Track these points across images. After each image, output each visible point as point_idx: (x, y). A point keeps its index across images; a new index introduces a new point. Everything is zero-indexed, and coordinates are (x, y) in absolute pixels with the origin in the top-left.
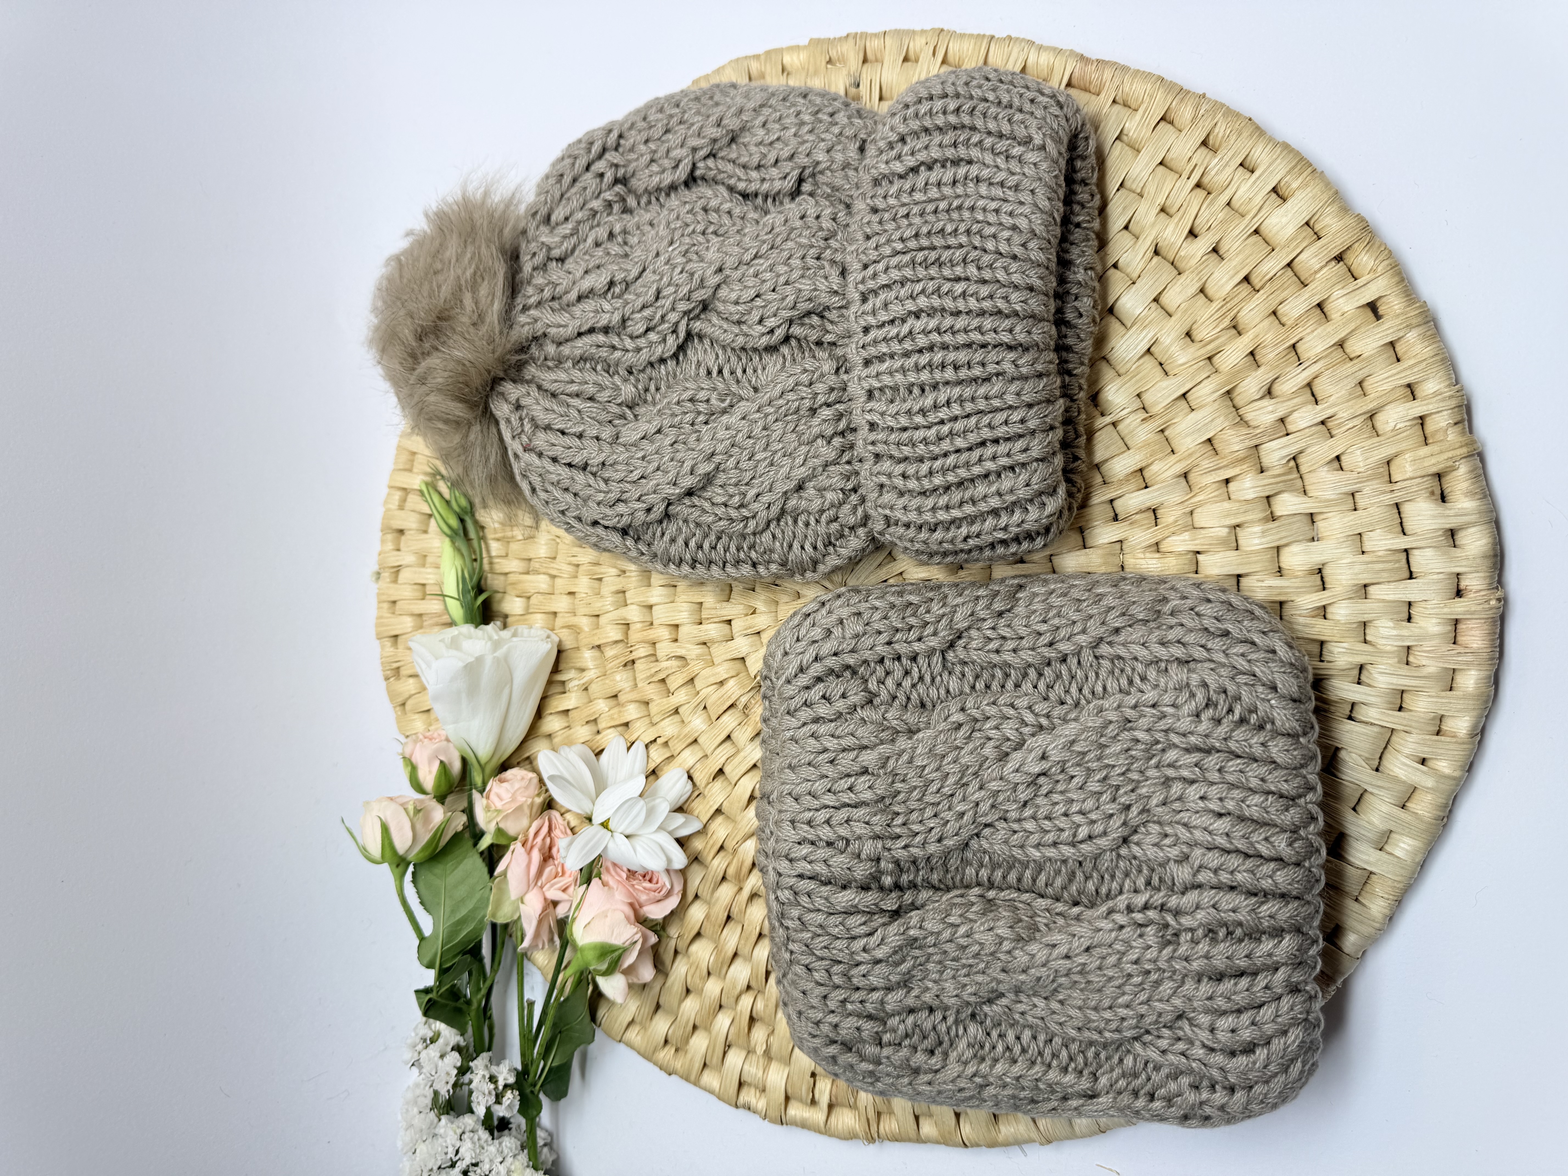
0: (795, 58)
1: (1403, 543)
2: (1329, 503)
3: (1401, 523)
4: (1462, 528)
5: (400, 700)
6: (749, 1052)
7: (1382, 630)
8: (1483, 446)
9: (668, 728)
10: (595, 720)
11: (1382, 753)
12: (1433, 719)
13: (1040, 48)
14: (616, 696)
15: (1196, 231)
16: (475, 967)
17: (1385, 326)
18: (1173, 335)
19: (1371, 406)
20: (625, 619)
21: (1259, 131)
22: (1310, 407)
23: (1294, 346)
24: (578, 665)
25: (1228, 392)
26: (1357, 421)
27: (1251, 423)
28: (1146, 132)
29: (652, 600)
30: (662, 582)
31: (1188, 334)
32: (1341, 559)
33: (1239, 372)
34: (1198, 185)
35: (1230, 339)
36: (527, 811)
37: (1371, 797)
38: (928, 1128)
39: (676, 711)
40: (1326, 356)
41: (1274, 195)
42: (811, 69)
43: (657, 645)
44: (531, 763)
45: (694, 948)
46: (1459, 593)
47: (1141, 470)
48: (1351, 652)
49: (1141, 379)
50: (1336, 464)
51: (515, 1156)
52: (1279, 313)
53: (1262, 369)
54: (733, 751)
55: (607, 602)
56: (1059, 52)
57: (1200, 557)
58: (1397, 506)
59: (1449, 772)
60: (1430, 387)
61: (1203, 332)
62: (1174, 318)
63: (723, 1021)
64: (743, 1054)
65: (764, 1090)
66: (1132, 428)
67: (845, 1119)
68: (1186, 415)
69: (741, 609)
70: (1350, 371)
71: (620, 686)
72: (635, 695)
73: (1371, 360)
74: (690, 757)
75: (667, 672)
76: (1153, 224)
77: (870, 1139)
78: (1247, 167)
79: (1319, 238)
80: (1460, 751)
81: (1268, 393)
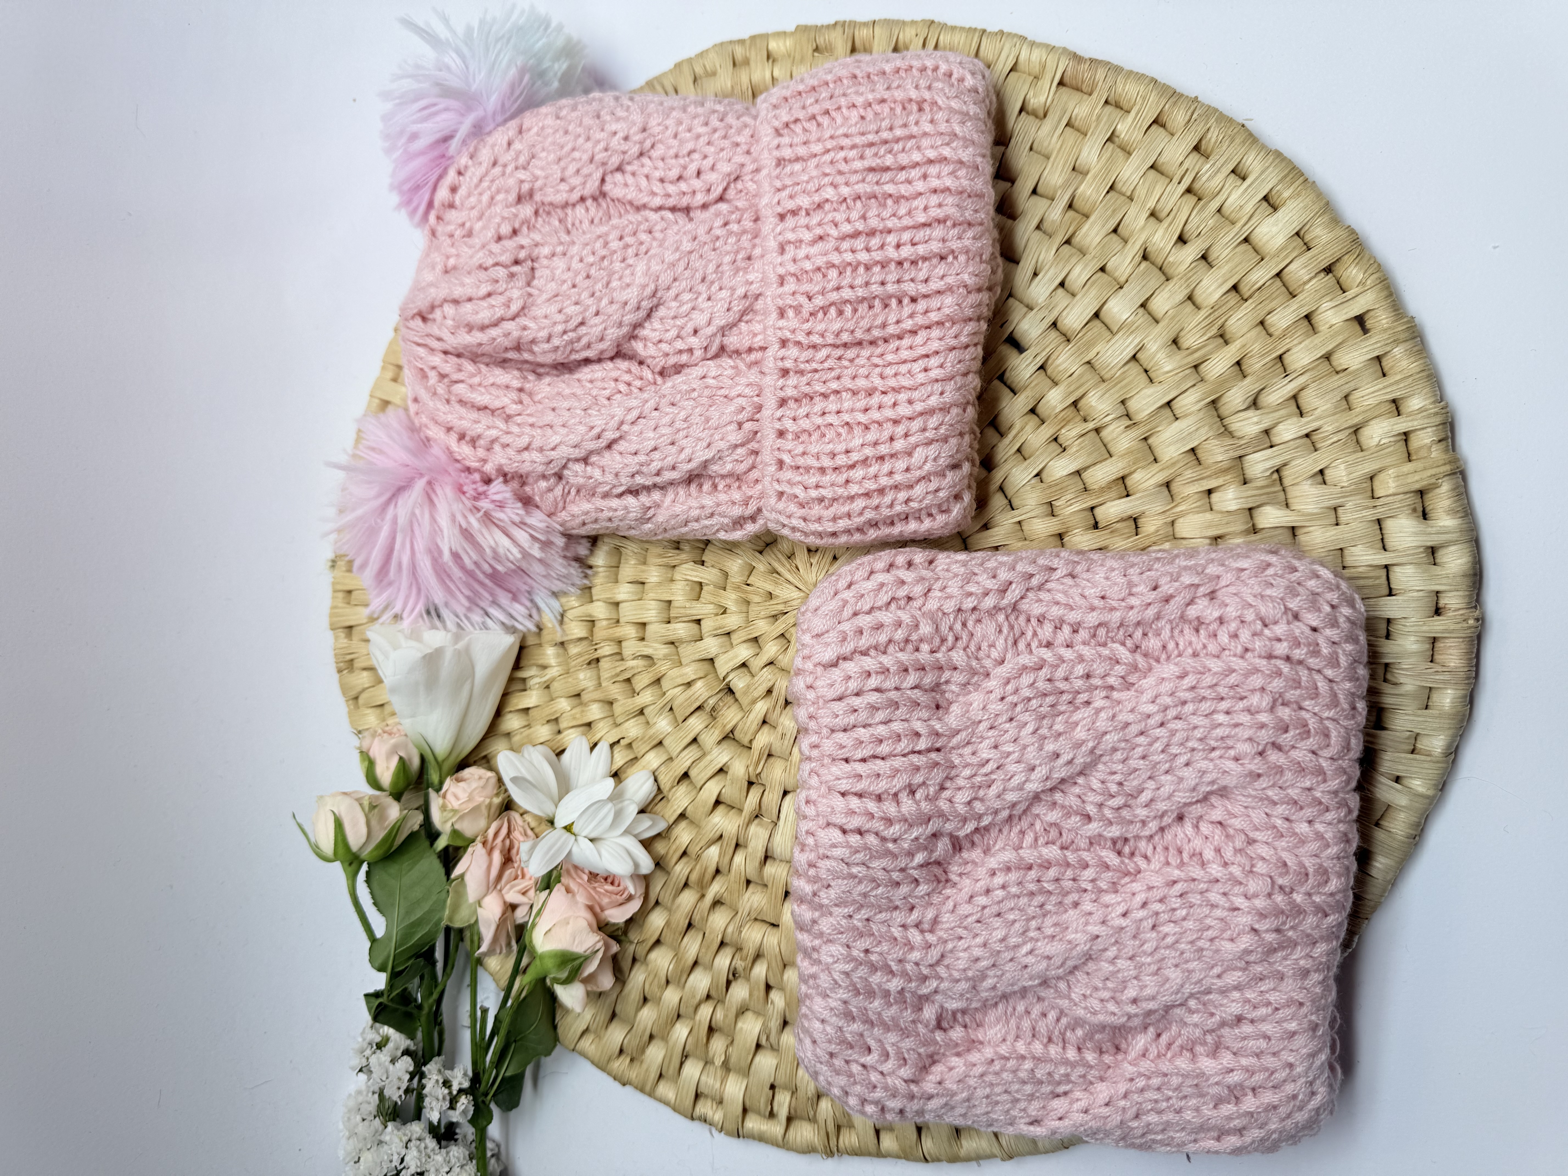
0: (781, 44)
1: (1383, 559)
2: (1313, 517)
3: (1382, 539)
4: (1442, 546)
5: (353, 693)
6: (706, 1063)
8: (1465, 463)
9: (632, 729)
10: (556, 720)
12: (1409, 737)
13: (1033, 44)
14: (579, 695)
15: (1186, 237)
16: (426, 971)
17: (1373, 341)
18: (1160, 342)
19: (1356, 421)
20: (590, 616)
21: (1251, 139)
22: (1295, 419)
23: (1280, 357)
24: (540, 662)
25: (1213, 402)
26: (1342, 436)
27: (1236, 434)
28: (1138, 135)
29: (620, 597)
30: (631, 579)
31: (1175, 342)
33: (1225, 381)
34: (1189, 191)
35: (1218, 348)
36: (484, 811)
38: (888, 1142)
39: (641, 712)
40: (1312, 369)
41: (1265, 204)
42: (798, 57)
43: (624, 644)
44: (488, 762)
45: (653, 955)
46: (1438, 611)
47: (1123, 478)
49: (1126, 386)
50: (1320, 478)
51: (462, 1166)
52: (1266, 324)
53: (1248, 380)
54: (699, 753)
55: (572, 599)
56: (1051, 49)
58: (1379, 521)
59: (1421, 790)
60: (1415, 403)
61: (1190, 340)
62: (1161, 325)
63: (681, 1032)
64: (701, 1065)
65: (721, 1102)
66: (1115, 435)
67: (804, 1132)
68: (1170, 424)
69: (710, 609)
70: (1336, 384)
71: (583, 684)
72: (599, 695)
73: (1357, 374)
74: (653, 760)
75: (633, 672)
76: (1143, 229)
77: (828, 1153)
78: (1239, 174)
79: (1309, 249)
80: (1434, 771)
81: (1254, 404)
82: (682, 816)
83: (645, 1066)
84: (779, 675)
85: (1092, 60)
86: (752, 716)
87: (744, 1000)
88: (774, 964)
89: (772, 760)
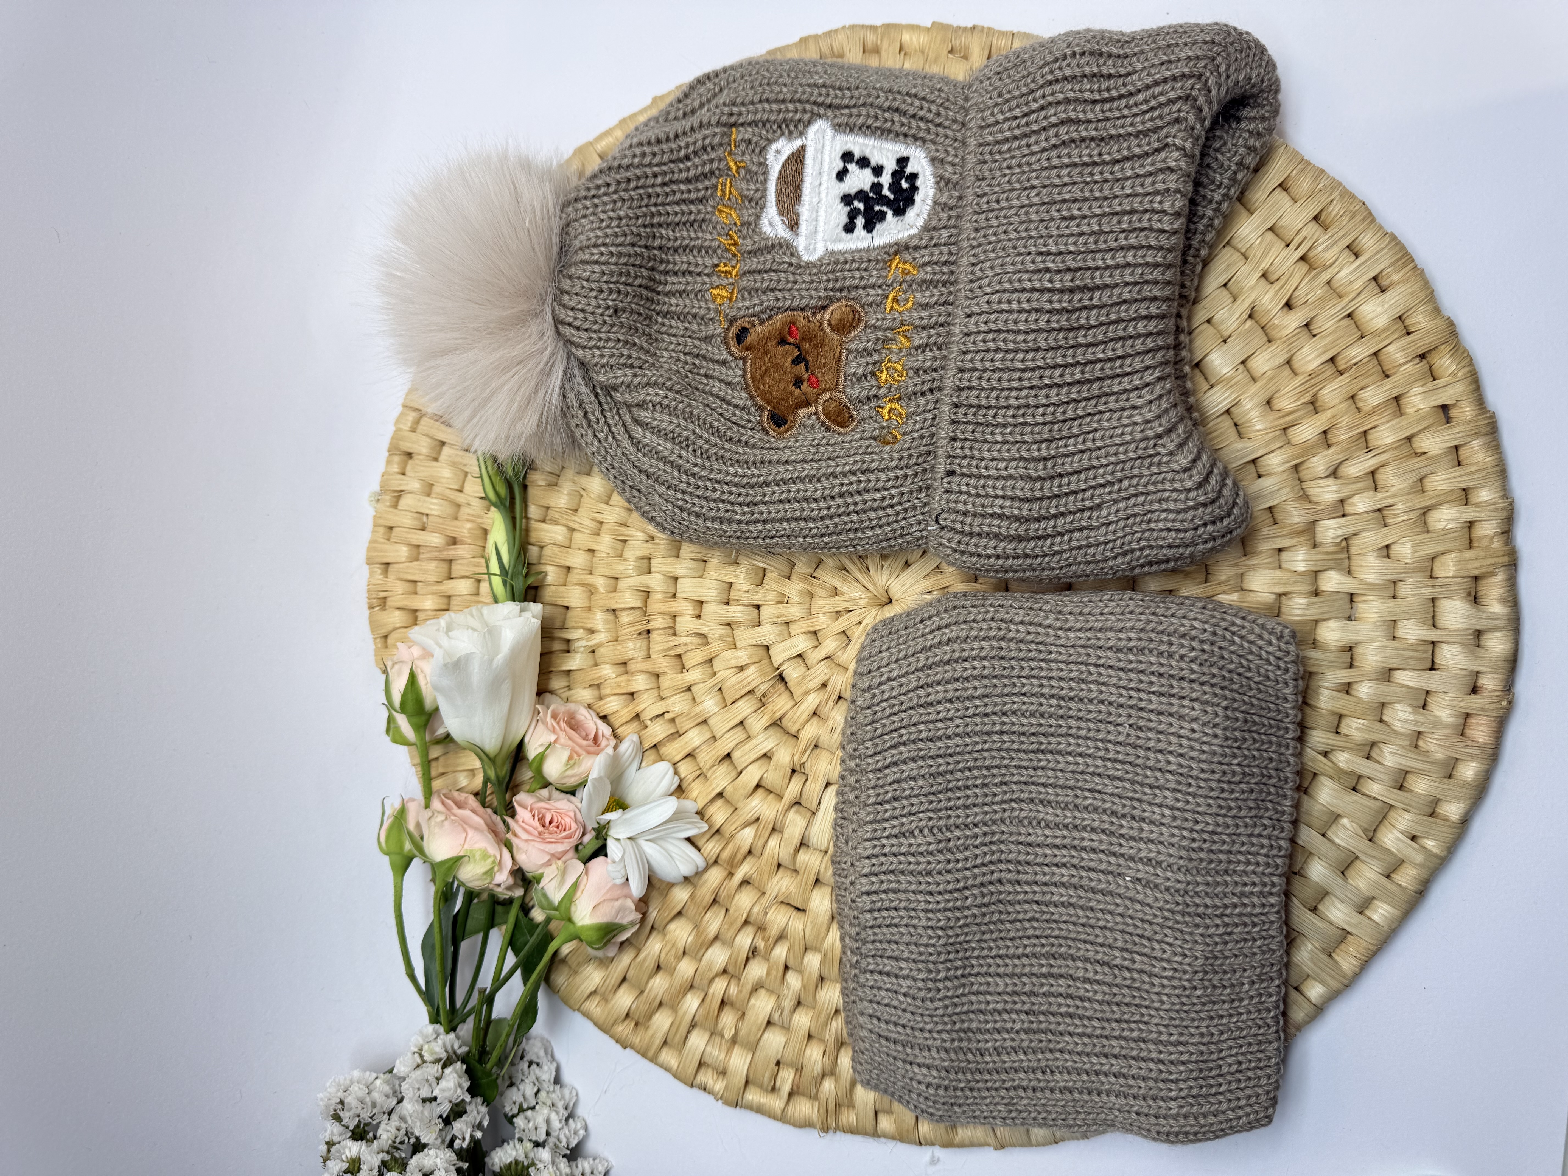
0: (915, 39)
1: (1432, 635)
2: (1373, 588)
3: (1433, 617)
4: (1488, 631)
5: (382, 632)
6: (714, 1035)
7: (1400, 714)
10: (598, 686)
11: (1377, 826)
12: (1431, 802)
14: (625, 663)
15: (1293, 302)
17: (1454, 430)
18: (1256, 400)
19: (1428, 503)
20: (647, 587)
21: (1369, 218)
22: (1371, 493)
23: (1365, 432)
24: (586, 626)
25: (1296, 466)
26: (1413, 515)
27: (1313, 498)
28: (1261, 195)
29: (680, 572)
30: (693, 556)
31: (1268, 402)
32: (1374, 641)
33: (1312, 447)
34: (1303, 258)
35: (1306, 415)
37: (1363, 866)
38: (886, 1123)
39: (689, 689)
40: (1395, 448)
41: (1374, 284)
42: (932, 55)
43: (678, 619)
45: (672, 926)
46: (1475, 690)
50: (1385, 552)
52: (1357, 398)
53: (1332, 450)
54: (745, 736)
55: (628, 567)
58: (1433, 600)
59: (1435, 850)
60: (1485, 495)
61: (1285, 403)
62: (1259, 384)
63: (691, 1003)
64: (707, 1036)
65: (723, 1073)
67: (804, 1108)
68: (1253, 480)
69: (772, 596)
70: (1416, 466)
71: (631, 654)
72: (646, 666)
73: (1435, 459)
74: (694, 738)
75: (685, 648)
76: (1253, 288)
77: (825, 1129)
78: (1354, 250)
79: (1408, 333)
80: (1447, 834)
81: (1334, 473)
82: (720, 795)
83: (650, 1032)
84: (836, 670)
86: (803, 707)
87: (760, 978)
88: (796, 948)
89: (817, 751)
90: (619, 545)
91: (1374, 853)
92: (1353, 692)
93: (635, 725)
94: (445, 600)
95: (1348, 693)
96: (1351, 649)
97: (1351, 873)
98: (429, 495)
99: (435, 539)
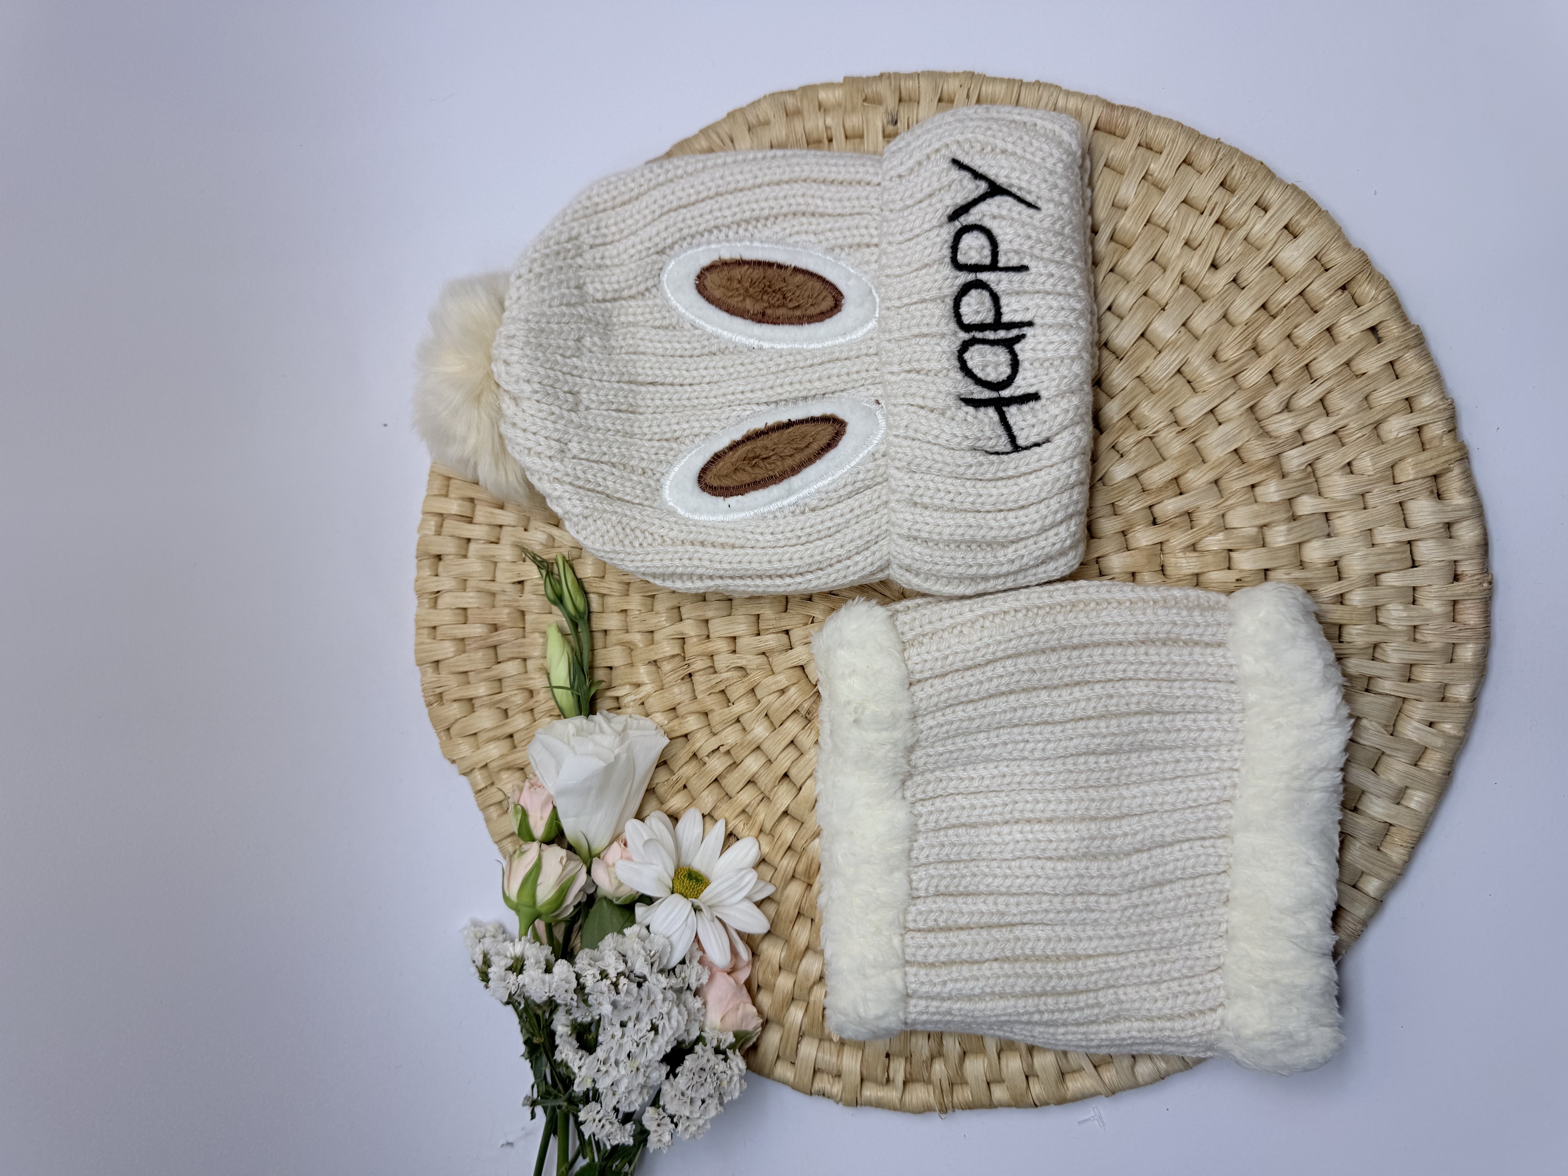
0: (831, 95)
1: (1407, 535)
2: (1344, 503)
3: (1404, 519)
5: (445, 725)
6: (820, 1040)
7: (1393, 613)
11: (1396, 721)
12: (1439, 688)
13: (1068, 93)
14: (674, 708)
15: (1217, 262)
17: (1386, 348)
18: (1202, 356)
19: (1378, 417)
20: (682, 634)
21: (1270, 175)
22: (1324, 419)
23: (1307, 365)
24: (634, 680)
25: (1252, 407)
26: (1366, 431)
27: (1272, 434)
28: (1170, 173)
29: (709, 614)
31: (1214, 356)
32: (1356, 551)
33: (1261, 388)
34: (1217, 222)
35: (1251, 360)
37: (1390, 759)
38: (999, 1093)
39: (738, 720)
40: (1336, 375)
41: (1286, 232)
42: (849, 107)
43: (715, 658)
45: (764, 946)
46: (1456, 578)
47: (1176, 479)
48: (1368, 633)
49: (1174, 396)
50: (1347, 469)
52: (1293, 336)
53: (1281, 387)
54: (797, 754)
55: (660, 619)
56: (1085, 97)
57: (1233, 555)
58: (1401, 504)
59: (1453, 732)
60: (1426, 400)
61: (1229, 353)
62: (1202, 341)
63: (796, 1015)
64: (816, 1042)
65: (838, 1075)
66: (1167, 440)
67: (920, 1094)
68: (1215, 428)
70: (1359, 387)
71: (679, 698)
72: (694, 707)
73: (1375, 377)
74: (752, 764)
75: (727, 683)
76: (1179, 257)
77: (944, 1110)
78: (1262, 206)
79: (1327, 270)
80: (1461, 715)
81: (1287, 407)
82: (786, 813)
85: (1123, 107)
90: (649, 601)
91: (1397, 746)
92: (1347, 602)
93: (694, 763)
94: (497, 684)
95: (1342, 603)
96: (1336, 563)
97: (1380, 769)
98: (464, 590)
99: (476, 630)
